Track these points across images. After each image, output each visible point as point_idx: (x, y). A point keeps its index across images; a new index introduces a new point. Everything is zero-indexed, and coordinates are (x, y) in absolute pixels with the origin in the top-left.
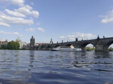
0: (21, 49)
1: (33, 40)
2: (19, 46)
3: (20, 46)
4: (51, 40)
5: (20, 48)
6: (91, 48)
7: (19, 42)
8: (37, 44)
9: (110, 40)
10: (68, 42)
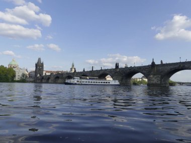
0: (18, 82)
1: (39, 66)
2: (14, 76)
3: (17, 74)
4: (73, 66)
5: (17, 78)
6: (138, 80)
7: (14, 69)
8: (47, 72)
9: (172, 67)
10: (101, 70)
